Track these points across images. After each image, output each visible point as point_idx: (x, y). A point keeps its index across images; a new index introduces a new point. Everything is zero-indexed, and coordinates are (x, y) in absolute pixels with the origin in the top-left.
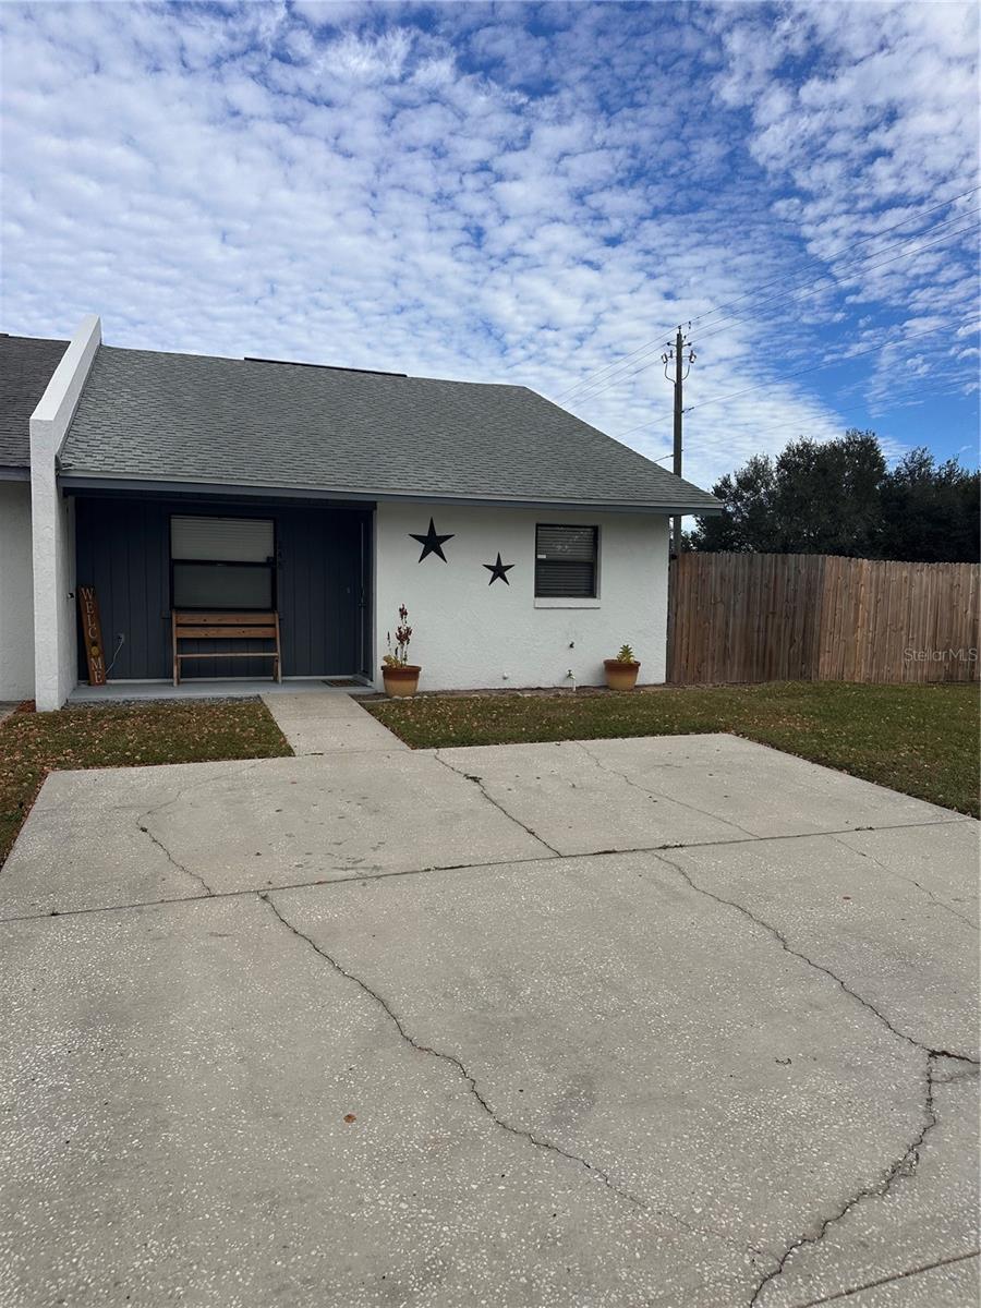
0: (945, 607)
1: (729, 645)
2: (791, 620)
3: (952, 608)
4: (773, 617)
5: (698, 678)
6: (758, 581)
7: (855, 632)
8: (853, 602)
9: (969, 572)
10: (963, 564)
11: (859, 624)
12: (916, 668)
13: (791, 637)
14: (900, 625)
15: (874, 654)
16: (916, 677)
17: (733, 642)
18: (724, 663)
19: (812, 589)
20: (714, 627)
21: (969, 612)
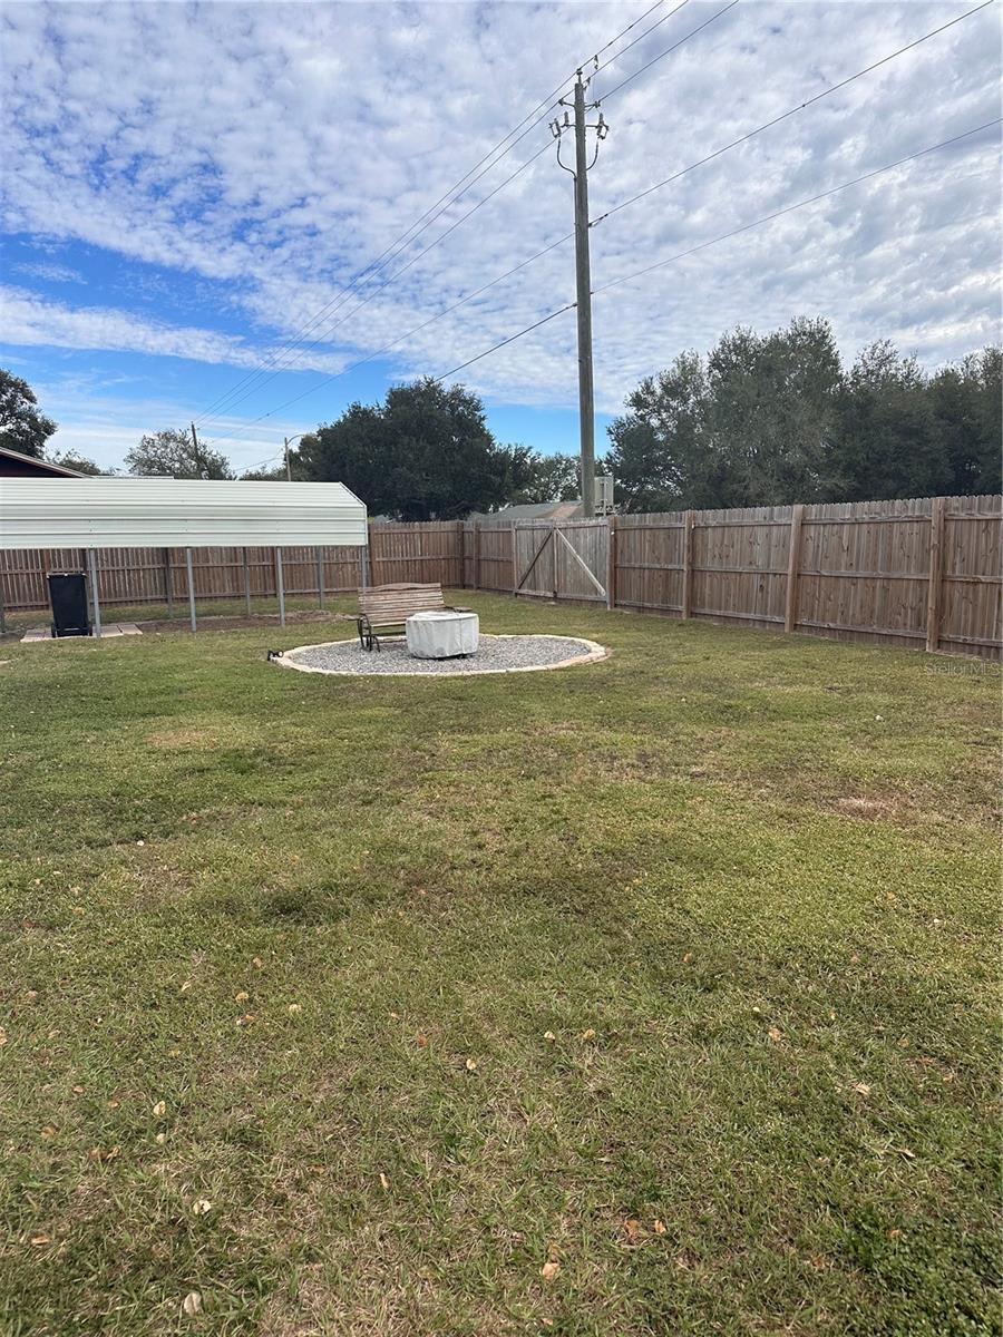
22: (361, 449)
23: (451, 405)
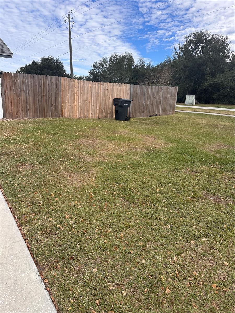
0: (103, 96)
1: (28, 106)
2: (50, 98)
3: (105, 96)
4: (44, 97)
5: (17, 117)
6: (37, 84)
7: (74, 102)
8: (73, 93)
9: (110, 86)
10: (108, 83)
11: (76, 100)
12: (95, 114)
13: (51, 104)
14: (89, 101)
15: (81, 110)
16: (95, 117)
17: (29, 105)
18: (27, 111)
19: (57, 88)
20: (21, 100)
21: (111, 98)
22: (35, 71)
23: (56, 63)
